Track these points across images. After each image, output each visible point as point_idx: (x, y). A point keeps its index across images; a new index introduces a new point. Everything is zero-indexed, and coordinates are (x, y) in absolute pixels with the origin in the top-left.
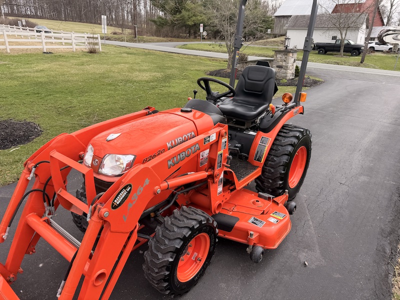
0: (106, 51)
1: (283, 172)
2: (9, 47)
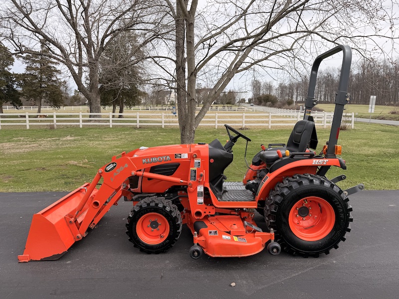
0: (358, 128)
1: (274, 211)
2: (271, 124)
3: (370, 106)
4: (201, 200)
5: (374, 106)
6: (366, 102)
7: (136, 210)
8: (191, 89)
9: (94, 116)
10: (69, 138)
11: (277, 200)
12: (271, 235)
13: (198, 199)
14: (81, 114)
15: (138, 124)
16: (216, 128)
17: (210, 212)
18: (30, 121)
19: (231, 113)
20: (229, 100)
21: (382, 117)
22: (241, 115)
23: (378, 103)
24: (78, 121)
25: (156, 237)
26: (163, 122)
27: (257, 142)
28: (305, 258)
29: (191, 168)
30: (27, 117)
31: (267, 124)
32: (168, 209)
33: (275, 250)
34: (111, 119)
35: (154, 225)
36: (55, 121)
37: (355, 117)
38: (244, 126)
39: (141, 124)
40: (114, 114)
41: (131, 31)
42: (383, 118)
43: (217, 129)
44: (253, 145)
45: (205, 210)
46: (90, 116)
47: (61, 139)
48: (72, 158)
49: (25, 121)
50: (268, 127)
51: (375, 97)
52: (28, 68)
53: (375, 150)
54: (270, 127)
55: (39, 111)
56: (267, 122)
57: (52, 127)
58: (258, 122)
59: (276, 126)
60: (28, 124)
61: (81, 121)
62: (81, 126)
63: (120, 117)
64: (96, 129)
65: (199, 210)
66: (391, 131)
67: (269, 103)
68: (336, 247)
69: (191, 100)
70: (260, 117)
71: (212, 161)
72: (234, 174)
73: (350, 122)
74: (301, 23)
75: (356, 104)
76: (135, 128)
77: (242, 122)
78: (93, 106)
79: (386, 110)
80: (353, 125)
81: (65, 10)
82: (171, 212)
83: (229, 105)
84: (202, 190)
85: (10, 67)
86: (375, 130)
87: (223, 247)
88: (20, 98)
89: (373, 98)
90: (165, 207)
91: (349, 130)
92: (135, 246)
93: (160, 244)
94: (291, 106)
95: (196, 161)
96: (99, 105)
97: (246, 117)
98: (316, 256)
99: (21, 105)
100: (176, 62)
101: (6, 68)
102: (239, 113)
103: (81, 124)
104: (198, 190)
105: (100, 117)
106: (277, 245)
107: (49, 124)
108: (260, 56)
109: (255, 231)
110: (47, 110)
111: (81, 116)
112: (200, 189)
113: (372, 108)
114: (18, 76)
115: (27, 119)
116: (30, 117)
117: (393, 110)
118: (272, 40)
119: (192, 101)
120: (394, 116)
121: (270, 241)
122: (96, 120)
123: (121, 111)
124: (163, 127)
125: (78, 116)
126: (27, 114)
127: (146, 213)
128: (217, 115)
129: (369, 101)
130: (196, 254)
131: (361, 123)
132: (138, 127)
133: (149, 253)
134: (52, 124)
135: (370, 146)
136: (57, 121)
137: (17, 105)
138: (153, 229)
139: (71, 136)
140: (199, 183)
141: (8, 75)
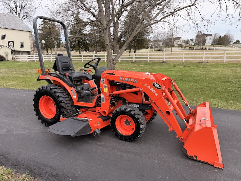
18: (84, 59)
38: (204, 61)
39: (136, 60)
49: (81, 58)
54: (224, 62)
56: (223, 58)
76: (132, 62)
77: (202, 58)
115: (82, 57)
123: (135, 52)
124: (148, 61)
132: (134, 61)
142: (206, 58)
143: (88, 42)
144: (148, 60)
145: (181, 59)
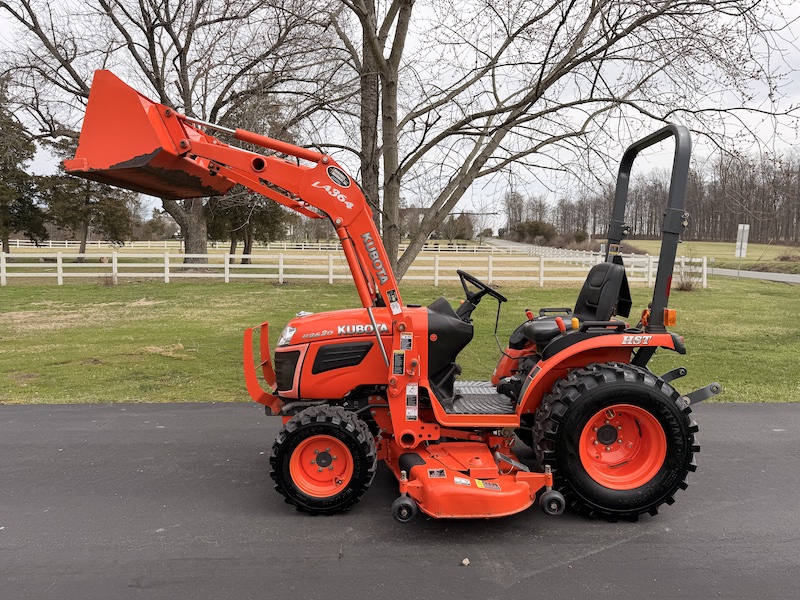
3: (738, 244)
4: (412, 411)
5: (745, 245)
6: (730, 236)
7: (290, 431)
8: (390, 206)
9: (194, 260)
10: (143, 302)
11: (556, 412)
12: (546, 478)
13: (408, 411)
14: (167, 256)
15: (282, 277)
16: (436, 284)
17: (429, 436)
18: (65, 270)
19: (464, 256)
20: (461, 231)
21: (762, 266)
22: (485, 259)
23: (753, 239)
24: (162, 270)
25: (328, 482)
26: (331, 273)
27: (517, 313)
28: (612, 522)
29: (395, 351)
30: (60, 261)
31: (535, 279)
32: (350, 428)
33: (554, 506)
34: (227, 266)
35: (324, 459)
36: (115, 270)
37: (708, 266)
40: (232, 256)
41: (270, 94)
42: (764, 269)
43: (438, 287)
44: (509, 318)
45: (421, 432)
46: (186, 261)
47: (128, 304)
48: (153, 341)
49: (55, 270)
50: (537, 283)
51: (747, 227)
52: (62, 166)
53: (748, 330)
54: (542, 284)
55: (83, 250)
56: (536, 274)
57: (108, 282)
58: (519, 274)
59: (555, 283)
60: (60, 275)
61: (167, 270)
62: (167, 281)
63: (245, 261)
64: (197, 285)
65: (410, 431)
66: (779, 294)
67: (539, 238)
68: (671, 501)
69: (390, 227)
70: (522, 264)
71: (434, 337)
72: (473, 371)
73: (700, 275)
74: (600, 84)
75: (712, 240)
76: (275, 284)
78: (191, 241)
79: (770, 253)
80: (705, 281)
81: (142, 53)
82: (356, 433)
83: (460, 241)
84: (415, 392)
85: (28, 162)
86: (748, 292)
87: (456, 498)
88: (45, 225)
89: (744, 229)
90: (344, 424)
91: (698, 291)
92: (288, 501)
93: (335, 497)
94: (583, 244)
95: (403, 337)
96: (205, 239)
97: (495, 264)
98: (633, 518)
99: (46, 237)
100: (361, 155)
101: (19, 165)
102: (480, 256)
103: (167, 276)
104: (408, 393)
105: (205, 263)
106: (558, 495)
107: (102, 275)
108: (524, 145)
109: (515, 472)
110: (98, 248)
111: (167, 261)
112: (412, 390)
113: (742, 249)
114: (42, 181)
116: (65, 260)
117: (783, 254)
118: (546, 116)
119: (393, 229)
120: (786, 265)
121: (544, 489)
122: (196, 269)
124: (331, 282)
125: (162, 260)
126: (59, 256)
127: (309, 436)
128: (438, 258)
129: (736, 236)
130: (405, 512)
131: (721, 277)
132: (281, 281)
133: (314, 513)
134: (109, 275)
135: (739, 322)
136: (120, 270)
137: (37, 238)
138: (321, 468)
139: (148, 300)
140: (410, 379)
141: (22, 178)
142: (495, 273)
143: (44, 206)
144: (331, 278)
145: (431, 278)
